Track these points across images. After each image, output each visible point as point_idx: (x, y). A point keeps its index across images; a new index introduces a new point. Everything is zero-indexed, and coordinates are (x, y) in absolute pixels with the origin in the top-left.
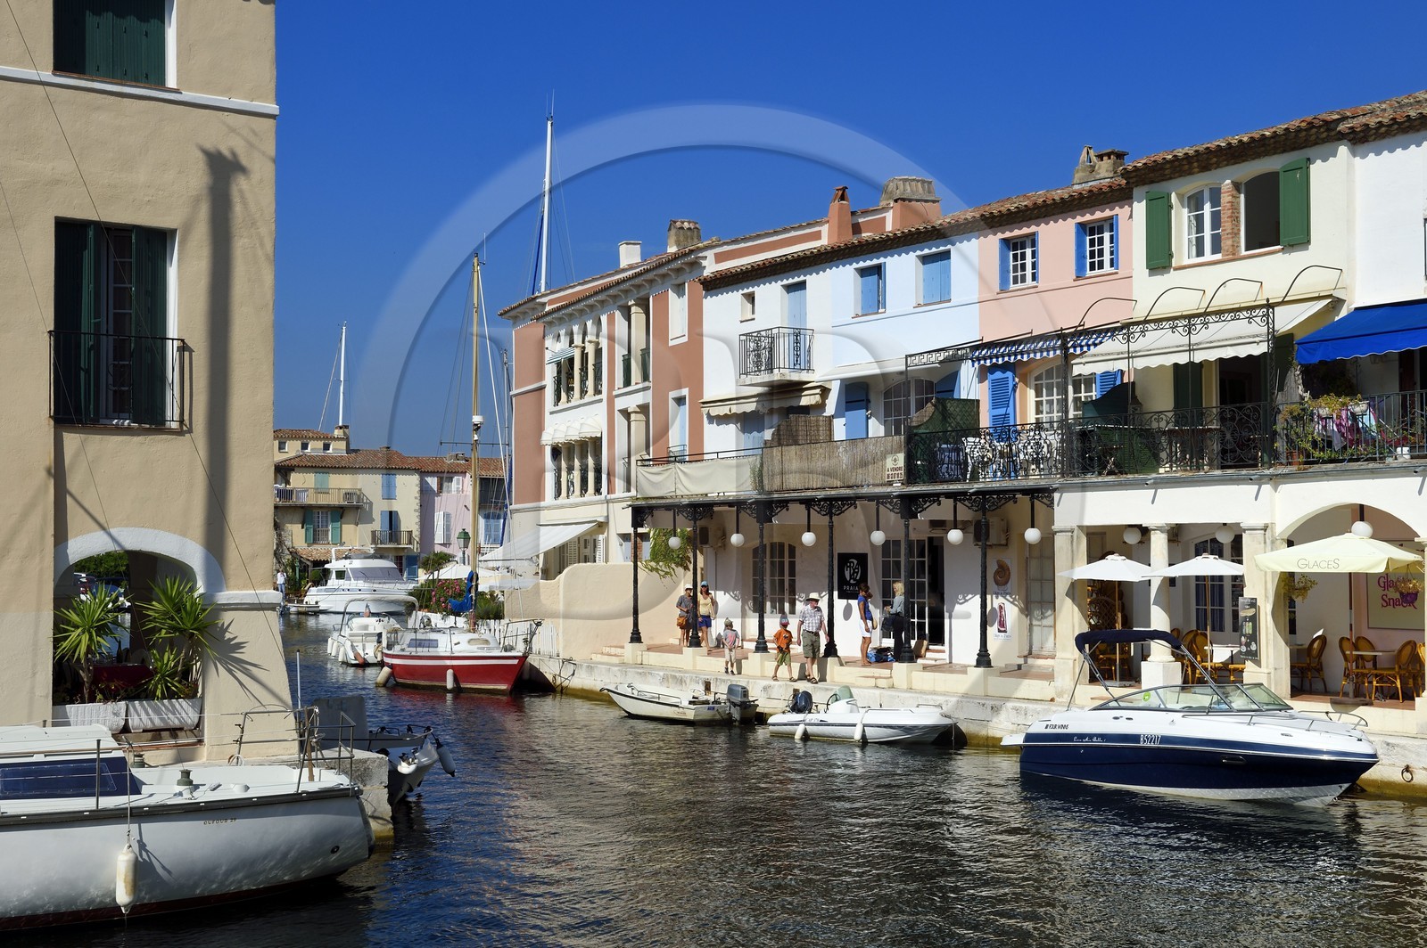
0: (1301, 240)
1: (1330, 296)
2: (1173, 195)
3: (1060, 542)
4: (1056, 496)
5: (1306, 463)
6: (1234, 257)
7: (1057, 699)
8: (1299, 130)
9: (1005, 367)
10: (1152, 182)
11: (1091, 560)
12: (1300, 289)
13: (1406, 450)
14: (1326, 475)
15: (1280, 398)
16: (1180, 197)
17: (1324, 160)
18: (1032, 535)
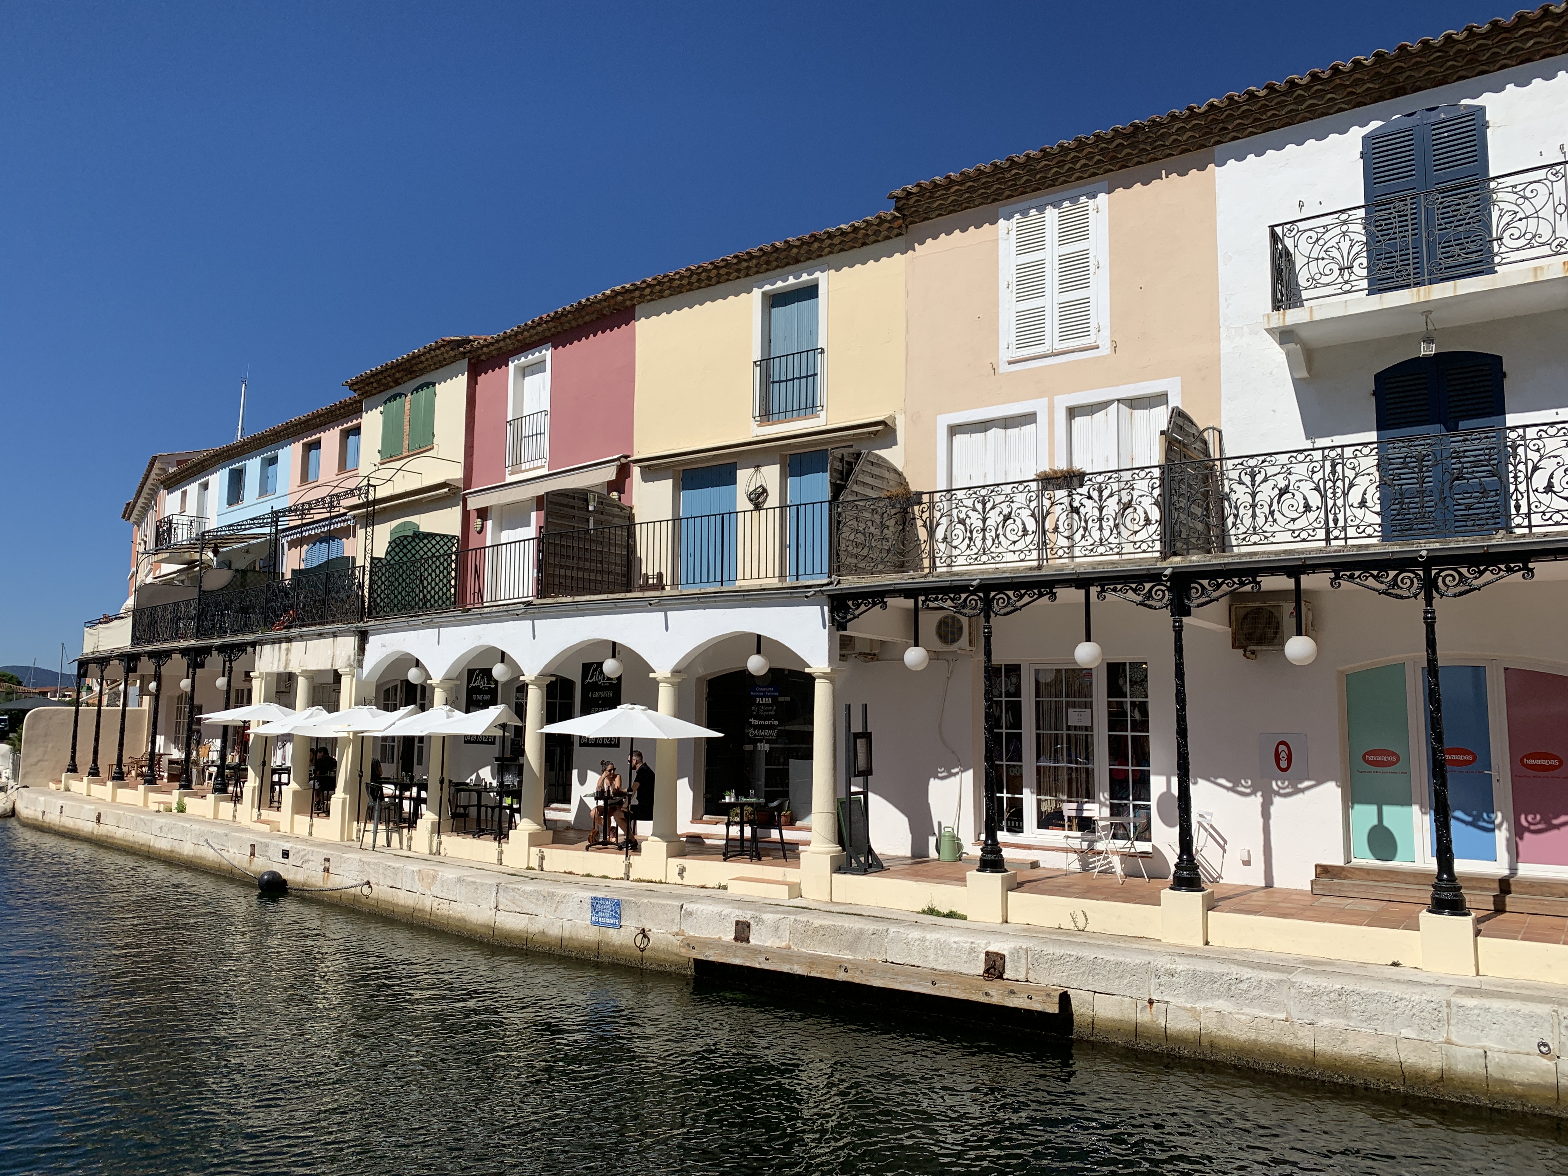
1: (448, 483)
4: (258, 648)
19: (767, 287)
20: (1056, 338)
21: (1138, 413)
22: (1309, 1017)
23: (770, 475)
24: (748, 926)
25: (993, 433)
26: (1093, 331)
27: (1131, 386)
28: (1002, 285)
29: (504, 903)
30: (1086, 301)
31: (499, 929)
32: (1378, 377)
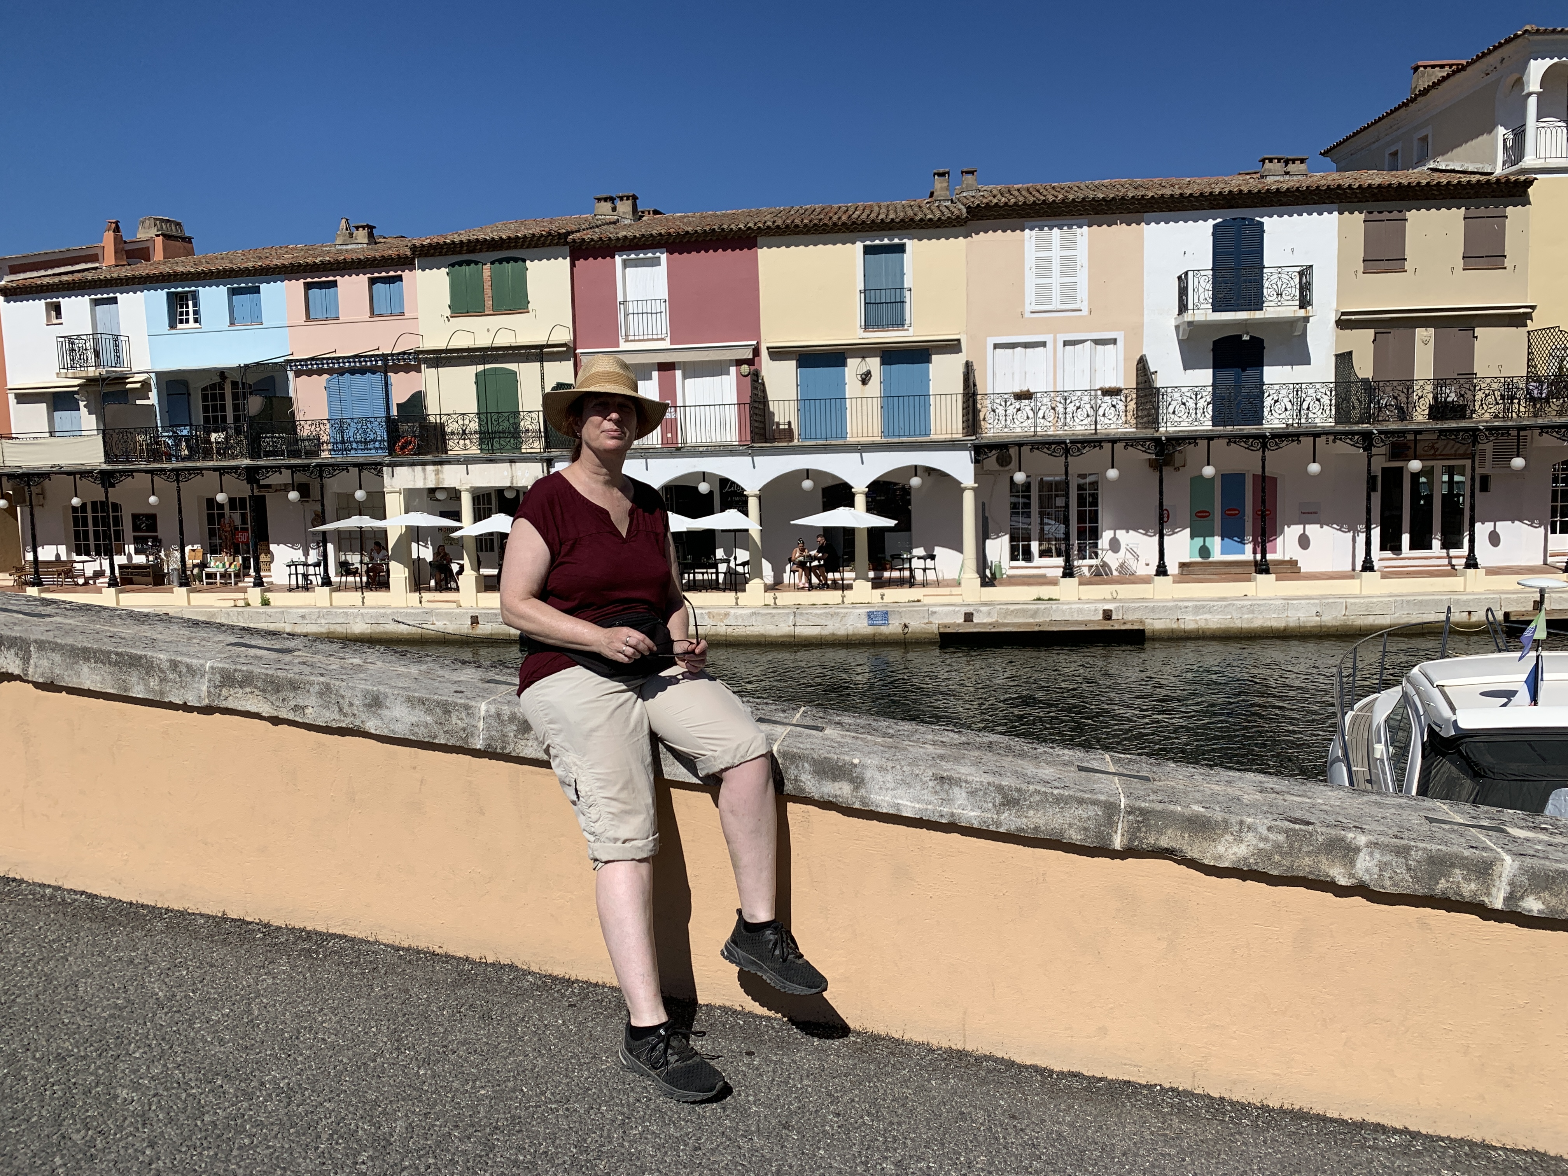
1: (566, 344)
3: (389, 499)
4: (386, 469)
12: (555, 338)
18: (360, 494)
19: (868, 243)
20: (1059, 303)
21: (1099, 347)
22: (1239, 616)
23: (874, 364)
24: (972, 614)
25: (1019, 349)
26: (1079, 301)
27: (1099, 333)
28: (1027, 268)
29: (799, 621)
30: (1075, 284)
31: (798, 636)
32: (1215, 343)
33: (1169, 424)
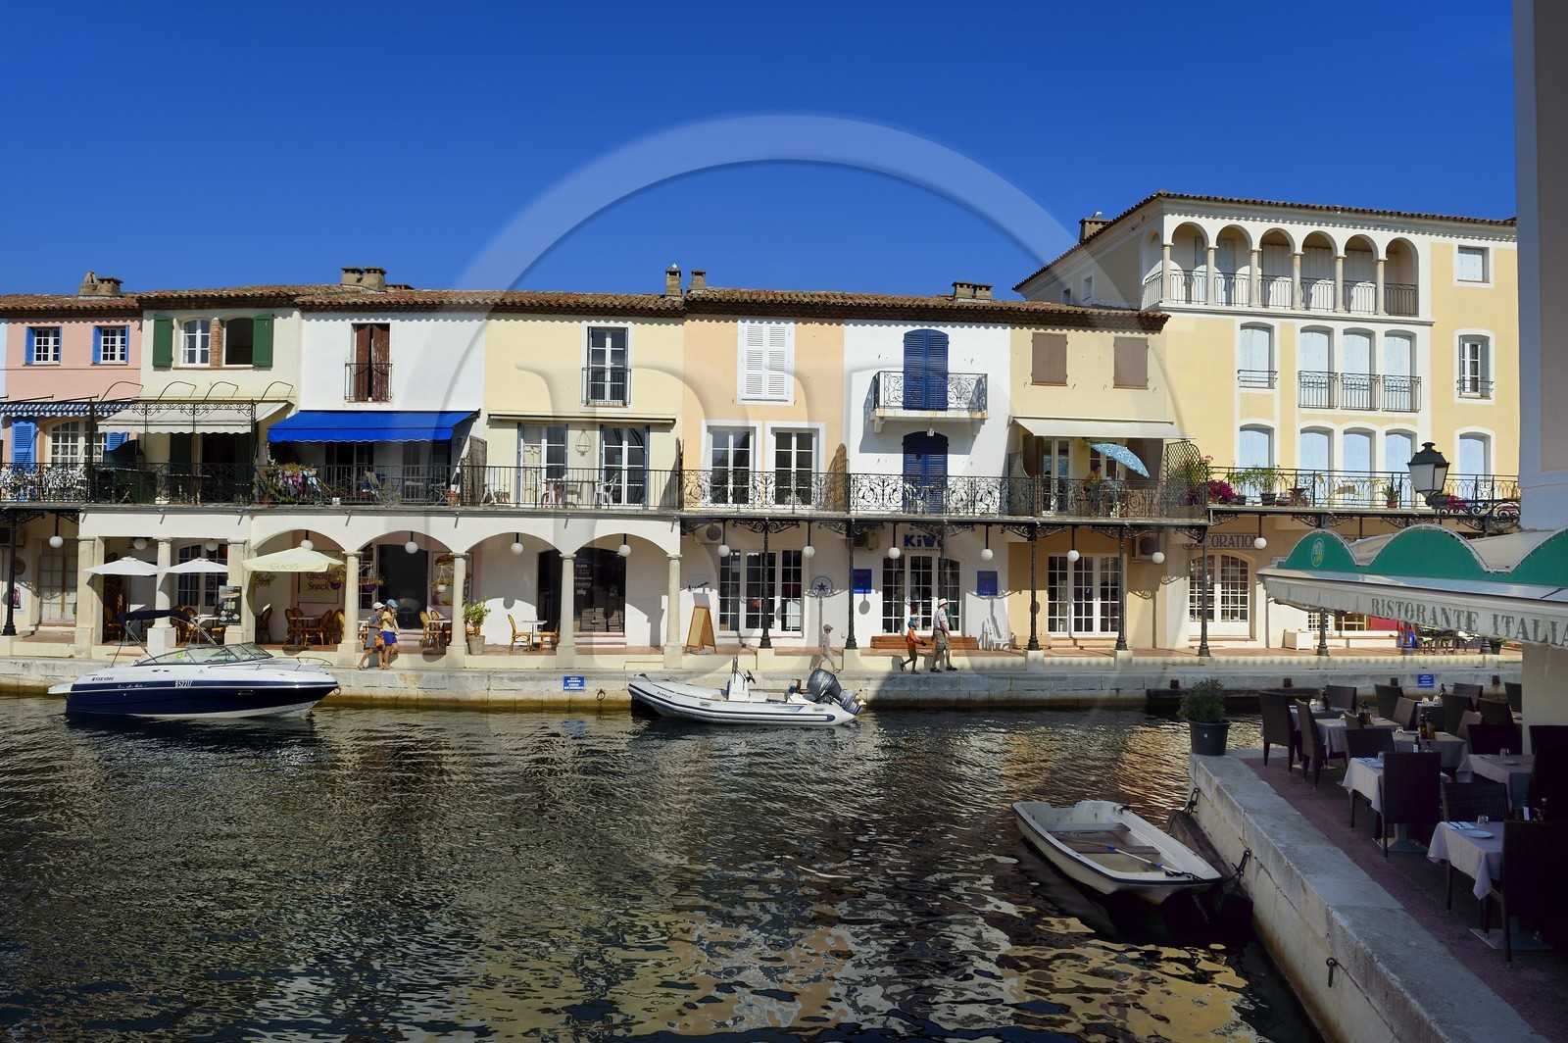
0: (266, 363)
1: (286, 401)
2: (175, 320)
3: (83, 547)
4: (82, 515)
5: (272, 503)
6: (217, 367)
7: (76, 656)
8: (270, 296)
9: (29, 419)
10: (159, 309)
11: (106, 561)
12: (273, 394)
13: (338, 499)
14: (287, 512)
15: (256, 462)
16: (180, 322)
17: (284, 318)
18: (56, 541)
20: (767, 392)
23: (593, 437)
27: (803, 423)
28: (739, 358)
29: (493, 686)
31: (492, 701)
32: (906, 436)
33: (859, 508)
